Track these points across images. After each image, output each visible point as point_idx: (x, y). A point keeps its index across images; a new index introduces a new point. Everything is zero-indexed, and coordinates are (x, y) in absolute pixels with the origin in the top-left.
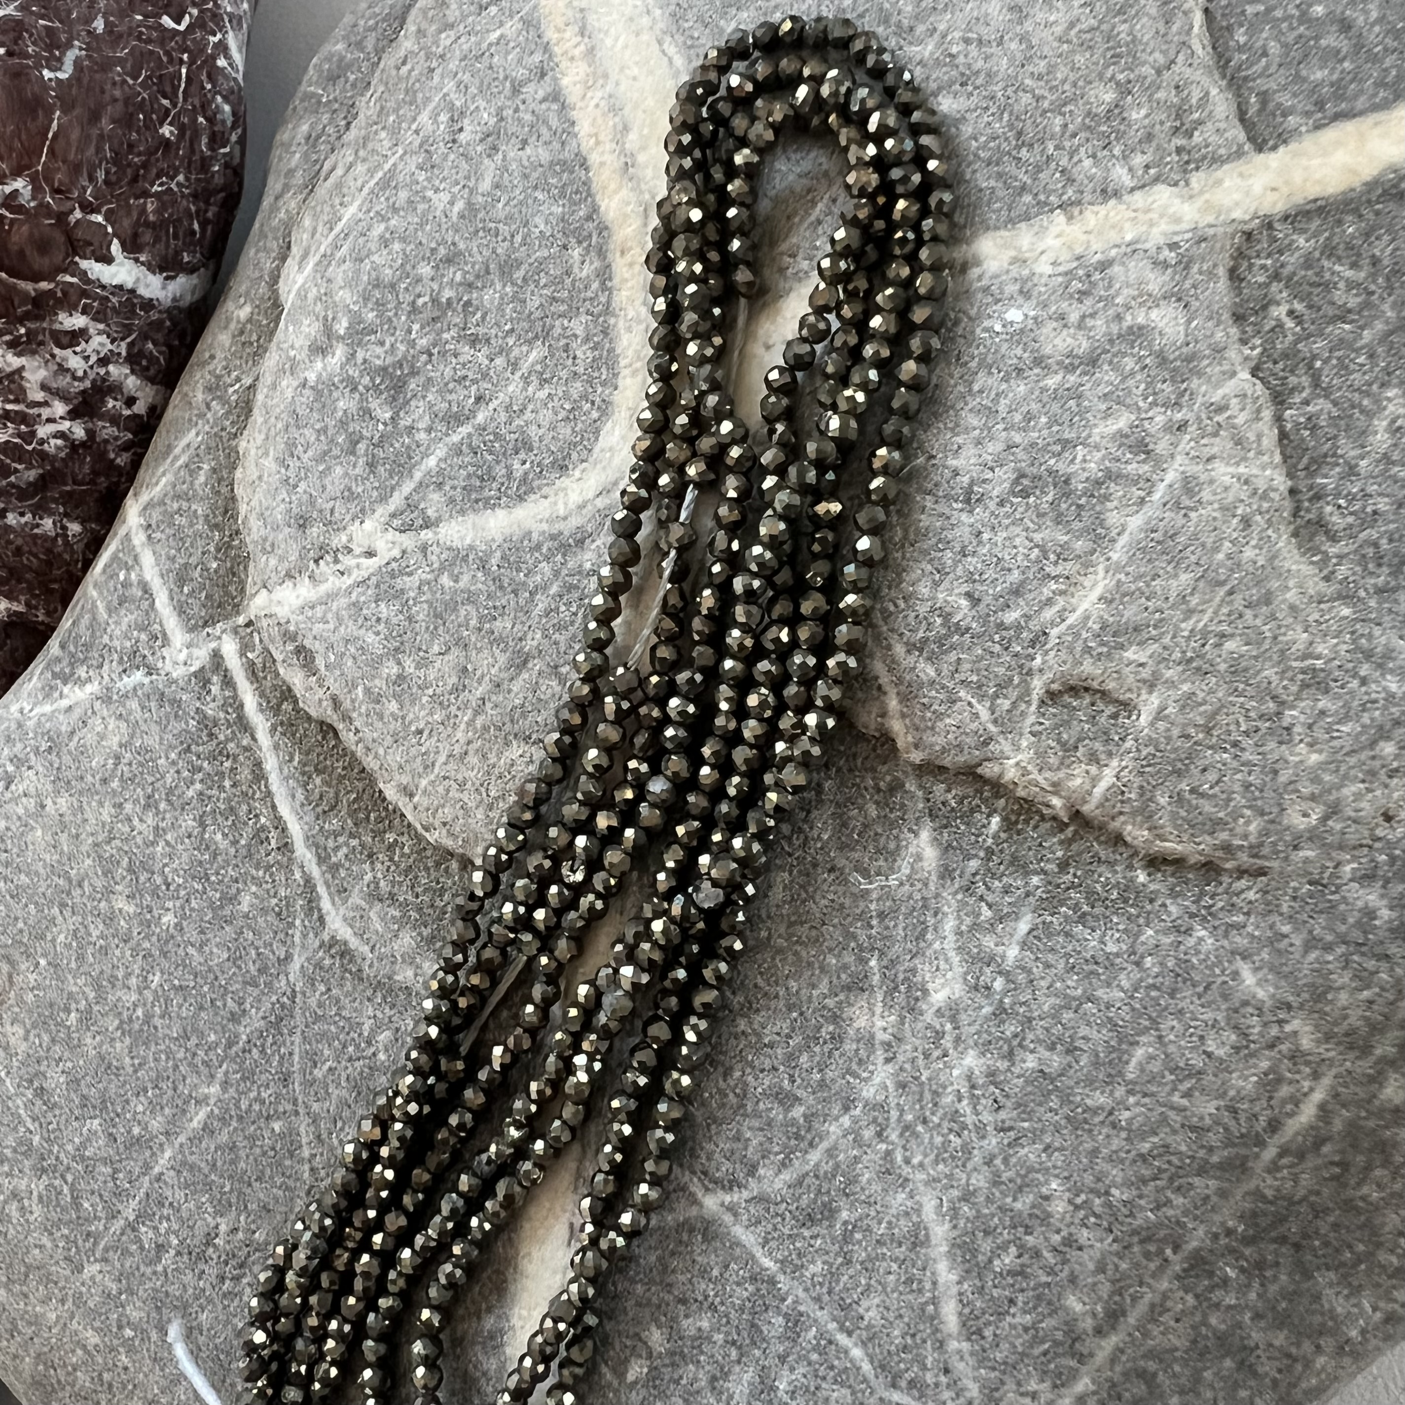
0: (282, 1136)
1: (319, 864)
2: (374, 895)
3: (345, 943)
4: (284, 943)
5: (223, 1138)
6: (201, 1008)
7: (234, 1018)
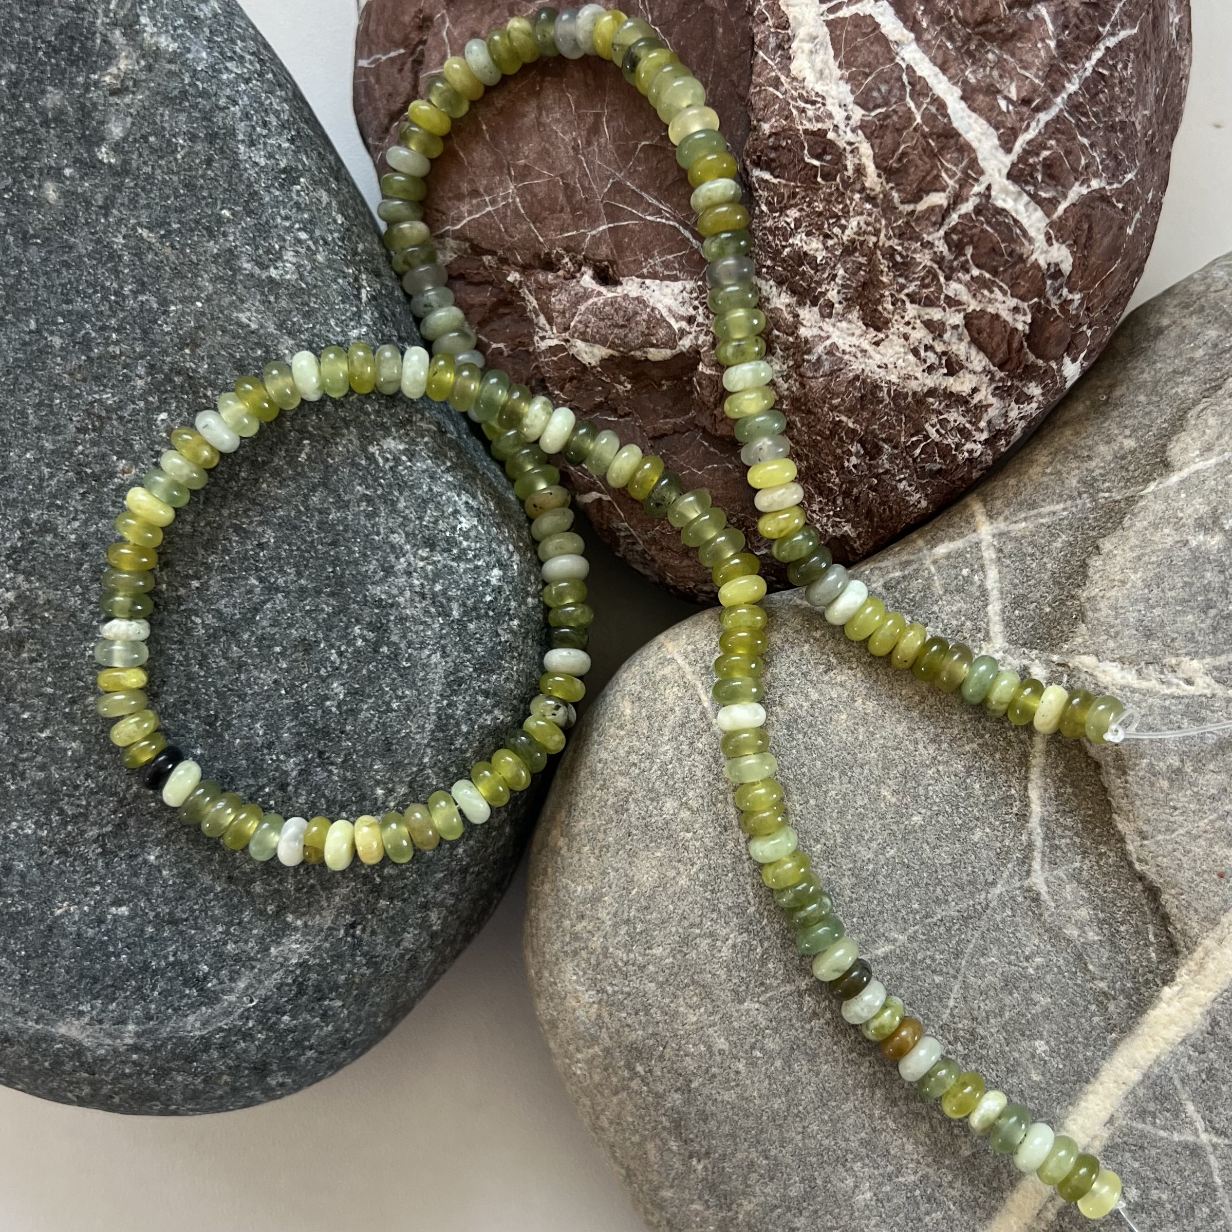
0: (938, 986)
1: (1044, 840)
2: (1076, 876)
3: (1038, 894)
4: (994, 873)
5: (897, 969)
6: (917, 885)
7: (937, 901)
